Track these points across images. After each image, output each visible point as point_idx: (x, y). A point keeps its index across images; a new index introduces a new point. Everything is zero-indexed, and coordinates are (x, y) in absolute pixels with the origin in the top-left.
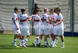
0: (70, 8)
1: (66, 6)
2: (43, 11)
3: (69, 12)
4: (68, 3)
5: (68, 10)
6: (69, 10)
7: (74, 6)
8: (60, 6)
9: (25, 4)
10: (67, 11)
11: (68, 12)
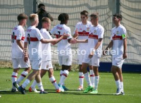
0: (111, 14)
1: (104, 8)
2: (56, 19)
3: (109, 22)
4: (109, 3)
5: (106, 16)
6: (109, 17)
7: (121, 10)
8: (91, 8)
9: (18, 5)
10: (106, 20)
11: (107, 22)
